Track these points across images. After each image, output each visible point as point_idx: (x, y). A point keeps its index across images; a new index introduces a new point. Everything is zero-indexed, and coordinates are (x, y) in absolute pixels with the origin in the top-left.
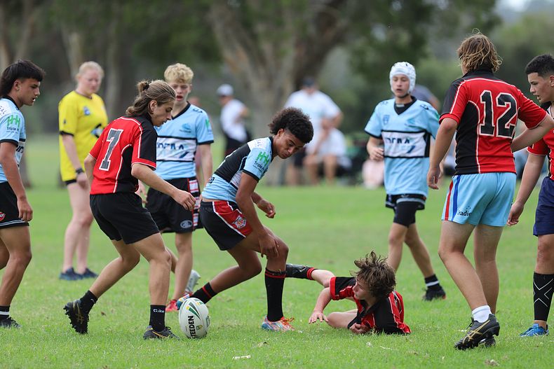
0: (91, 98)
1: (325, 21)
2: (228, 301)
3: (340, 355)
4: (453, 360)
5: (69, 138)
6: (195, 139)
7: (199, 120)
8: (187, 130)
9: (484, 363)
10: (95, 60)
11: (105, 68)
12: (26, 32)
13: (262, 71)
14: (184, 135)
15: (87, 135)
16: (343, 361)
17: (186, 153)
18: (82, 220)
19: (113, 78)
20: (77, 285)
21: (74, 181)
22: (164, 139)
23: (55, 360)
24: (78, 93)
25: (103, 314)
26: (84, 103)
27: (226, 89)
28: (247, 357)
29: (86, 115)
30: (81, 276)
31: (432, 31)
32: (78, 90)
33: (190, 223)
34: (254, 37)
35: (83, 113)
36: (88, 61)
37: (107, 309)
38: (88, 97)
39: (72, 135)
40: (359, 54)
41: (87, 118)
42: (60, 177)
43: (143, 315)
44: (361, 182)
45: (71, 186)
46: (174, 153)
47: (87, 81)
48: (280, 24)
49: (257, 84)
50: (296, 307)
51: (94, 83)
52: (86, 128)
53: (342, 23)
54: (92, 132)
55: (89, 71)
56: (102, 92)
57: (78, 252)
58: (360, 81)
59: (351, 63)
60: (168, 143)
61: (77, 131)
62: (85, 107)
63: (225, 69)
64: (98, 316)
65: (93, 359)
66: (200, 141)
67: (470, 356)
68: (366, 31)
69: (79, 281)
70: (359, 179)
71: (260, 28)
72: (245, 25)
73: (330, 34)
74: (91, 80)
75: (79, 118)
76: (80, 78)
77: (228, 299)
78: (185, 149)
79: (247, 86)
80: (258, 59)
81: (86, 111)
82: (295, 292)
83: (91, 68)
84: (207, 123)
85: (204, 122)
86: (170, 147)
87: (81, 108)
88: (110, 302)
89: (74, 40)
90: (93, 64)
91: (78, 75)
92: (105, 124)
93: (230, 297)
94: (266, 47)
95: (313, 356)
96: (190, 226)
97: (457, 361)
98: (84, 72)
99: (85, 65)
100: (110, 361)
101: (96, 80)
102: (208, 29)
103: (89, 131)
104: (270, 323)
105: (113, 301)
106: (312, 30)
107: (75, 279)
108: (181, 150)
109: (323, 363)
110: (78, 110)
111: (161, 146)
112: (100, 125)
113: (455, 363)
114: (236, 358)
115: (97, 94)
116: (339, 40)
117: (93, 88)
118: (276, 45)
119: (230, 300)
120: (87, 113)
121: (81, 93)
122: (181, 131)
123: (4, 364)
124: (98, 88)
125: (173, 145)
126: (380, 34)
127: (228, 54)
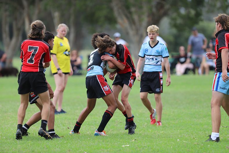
0: (63, 39)
1: (160, 6)
2: (120, 123)
3: (166, 145)
4: (213, 146)
5: (54, 55)
6: (162, 56)
7: (163, 48)
8: (158, 52)
9: (226, 148)
10: (64, 23)
11: (69, 27)
12: (36, 12)
13: (134, 27)
14: (157, 54)
15: (62, 54)
16: (168, 147)
17: (158, 61)
18: (60, 89)
19: (72, 30)
20: (58, 116)
21: (56, 73)
22: (149, 56)
23: (48, 147)
24: (57, 37)
25: (68, 128)
26: (60, 41)
27: (117, 35)
28: (128, 146)
29: (61, 46)
30: (59, 113)
31: (204, 10)
32: (58, 35)
33: (160, 90)
34: (130, 13)
35: (60, 45)
36: (61, 23)
37: (70, 126)
38: (62, 38)
39: (55, 54)
40: (174, 19)
41: (61, 47)
42: (51, 72)
43: (85, 129)
44: (175, 73)
45: (55, 75)
46: (153, 62)
47: (61, 32)
48: (141, 8)
49: (131, 33)
50: (148, 125)
51: (64, 32)
52: (61, 51)
53: (167, 6)
54: (64, 53)
55: (61, 28)
56: (68, 36)
57: (58, 103)
58: (174, 31)
59: (170, 24)
60: (150, 58)
61: (58, 53)
62: (61, 43)
63: (118, 26)
64: (66, 129)
65: (64, 147)
66: (163, 56)
67: (220, 145)
68: (177, 10)
69: (58, 114)
70: (174, 71)
71: (133, 9)
72: (126, 8)
73: (162, 11)
74: (62, 31)
75: (58, 47)
76: (58, 30)
77: (120, 122)
78: (158, 60)
79: (128, 33)
80: (132, 22)
81: (61, 44)
82: (148, 119)
83: (62, 26)
84: (166, 49)
85: (165, 49)
86: (151, 60)
87: (59, 43)
88: (71, 123)
89: (56, 15)
90: (63, 25)
91: (57, 29)
92: (69, 50)
93: (121, 121)
94: (136, 17)
95: (155, 145)
96: (159, 91)
97: (215, 147)
98: (60, 28)
99: (60, 25)
100: (71, 148)
101: (65, 31)
102: (111, 10)
103: (62, 52)
104: (99, 133)
105: (72, 123)
106: (154, 10)
107: (57, 114)
108: (156, 61)
109: (159, 148)
110: (58, 44)
111: (148, 59)
112: (67, 50)
113: (214, 147)
114: (123, 146)
115: (66, 37)
116: (165, 14)
117: (64, 35)
118: (140, 17)
119: (121, 122)
120: (62, 45)
121: (59, 37)
122: (155, 53)
123: (28, 149)
124: (66, 35)
125: (153, 59)
126: (183, 11)
127: (119, 20)
